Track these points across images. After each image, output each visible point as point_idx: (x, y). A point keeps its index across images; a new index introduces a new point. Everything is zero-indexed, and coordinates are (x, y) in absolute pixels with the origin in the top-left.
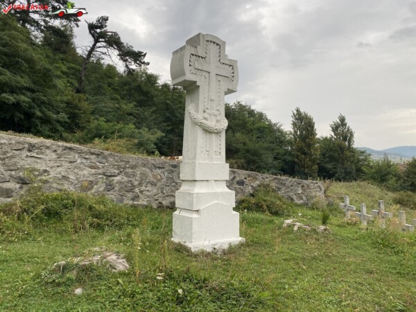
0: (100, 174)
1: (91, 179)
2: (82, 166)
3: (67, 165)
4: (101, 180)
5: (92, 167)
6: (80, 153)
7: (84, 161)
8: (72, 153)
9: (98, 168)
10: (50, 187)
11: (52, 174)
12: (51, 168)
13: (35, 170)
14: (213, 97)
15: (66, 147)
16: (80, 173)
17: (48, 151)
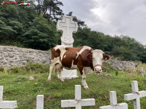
0: (48, 59)
1: (46, 60)
2: (43, 57)
3: (39, 56)
4: (48, 61)
5: (46, 57)
6: (43, 53)
7: (44, 55)
8: (40, 53)
9: (48, 57)
10: (34, 62)
11: (35, 59)
12: (35, 57)
13: (31, 58)
14: (68, 34)
15: (39, 52)
16: (43, 58)
17: (34, 53)
